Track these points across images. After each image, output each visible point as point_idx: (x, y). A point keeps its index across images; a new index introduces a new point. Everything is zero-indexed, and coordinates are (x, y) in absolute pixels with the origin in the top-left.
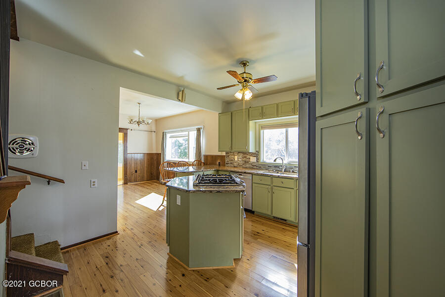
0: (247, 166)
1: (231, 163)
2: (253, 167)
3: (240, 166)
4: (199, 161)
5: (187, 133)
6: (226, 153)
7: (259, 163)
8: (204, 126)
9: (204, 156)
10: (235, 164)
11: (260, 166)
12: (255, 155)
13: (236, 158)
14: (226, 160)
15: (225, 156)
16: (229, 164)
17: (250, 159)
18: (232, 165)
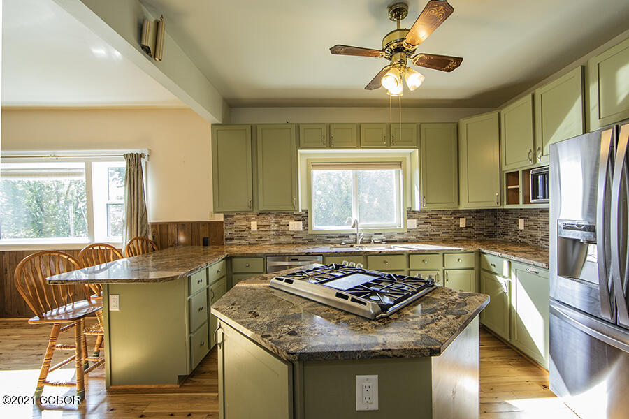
0: (282, 239)
1: (241, 238)
2: (297, 240)
3: (264, 241)
4: (142, 240)
5: (82, 165)
6: (225, 217)
7: (310, 232)
8: (150, 151)
9: (154, 225)
10: (251, 240)
11: (311, 237)
12: (300, 218)
13: (254, 226)
14: (227, 232)
15: (222, 222)
16: (233, 239)
17: (288, 225)
18: (243, 242)
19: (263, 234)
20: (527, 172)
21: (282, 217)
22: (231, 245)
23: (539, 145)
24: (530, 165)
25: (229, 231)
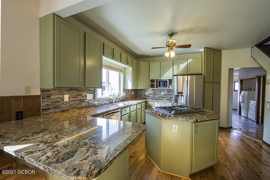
1: (56, 107)
2: (90, 105)
3: (73, 107)
6: (42, 91)
7: (96, 99)
12: (91, 92)
13: (66, 98)
14: (43, 104)
15: (39, 96)
16: (50, 109)
17: (86, 96)
18: (58, 110)
19: (72, 103)
20: (157, 80)
21: (83, 91)
22: (47, 114)
23: (162, 74)
24: (158, 78)
25: (46, 103)
